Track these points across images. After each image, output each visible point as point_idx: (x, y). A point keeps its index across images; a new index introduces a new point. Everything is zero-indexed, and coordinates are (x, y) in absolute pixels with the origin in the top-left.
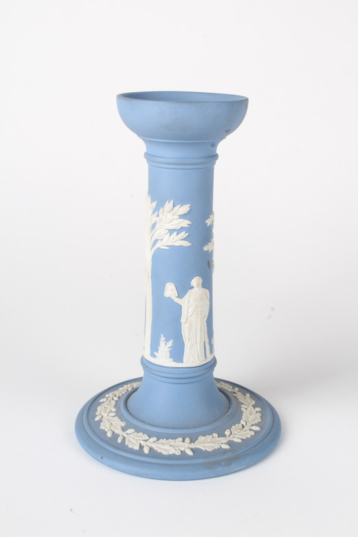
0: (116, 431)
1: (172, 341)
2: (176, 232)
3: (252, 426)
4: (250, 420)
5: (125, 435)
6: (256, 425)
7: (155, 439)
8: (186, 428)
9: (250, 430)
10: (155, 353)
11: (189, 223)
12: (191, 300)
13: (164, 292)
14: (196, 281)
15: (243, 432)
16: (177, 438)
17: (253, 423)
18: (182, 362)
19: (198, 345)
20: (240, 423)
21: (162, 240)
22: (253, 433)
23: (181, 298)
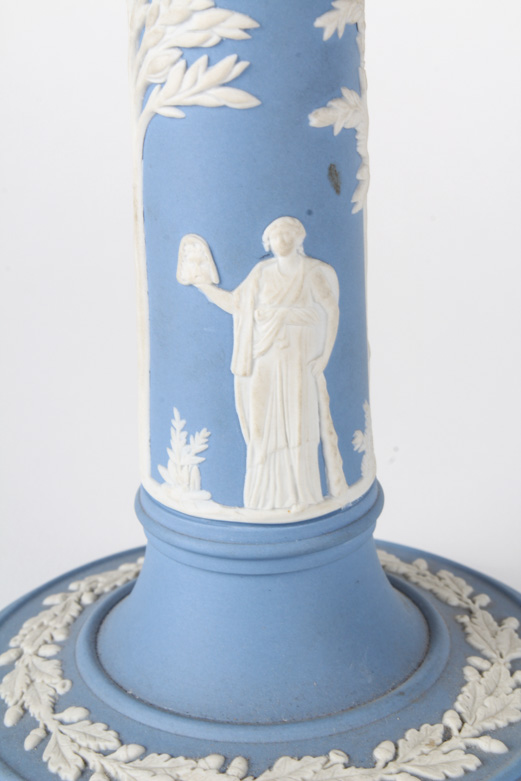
0: (33, 711)
1: (204, 433)
2: (203, 59)
3: (484, 733)
4: (480, 713)
5: (52, 727)
6: (494, 734)
7: (133, 750)
8: (245, 725)
9: (469, 750)
10: (161, 469)
11: (249, 23)
12: (263, 299)
13: (174, 268)
14: (279, 234)
15: (438, 757)
16: (204, 755)
17: (490, 725)
18: (241, 505)
19: (295, 452)
20: (440, 720)
21: (163, 84)
22: (472, 763)
23: (230, 289)
